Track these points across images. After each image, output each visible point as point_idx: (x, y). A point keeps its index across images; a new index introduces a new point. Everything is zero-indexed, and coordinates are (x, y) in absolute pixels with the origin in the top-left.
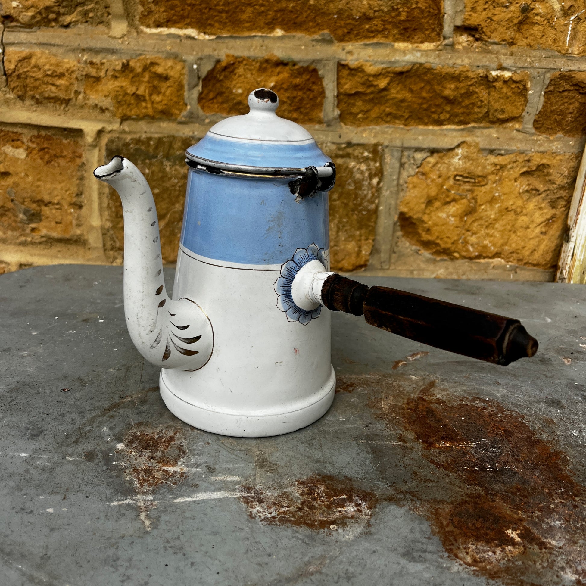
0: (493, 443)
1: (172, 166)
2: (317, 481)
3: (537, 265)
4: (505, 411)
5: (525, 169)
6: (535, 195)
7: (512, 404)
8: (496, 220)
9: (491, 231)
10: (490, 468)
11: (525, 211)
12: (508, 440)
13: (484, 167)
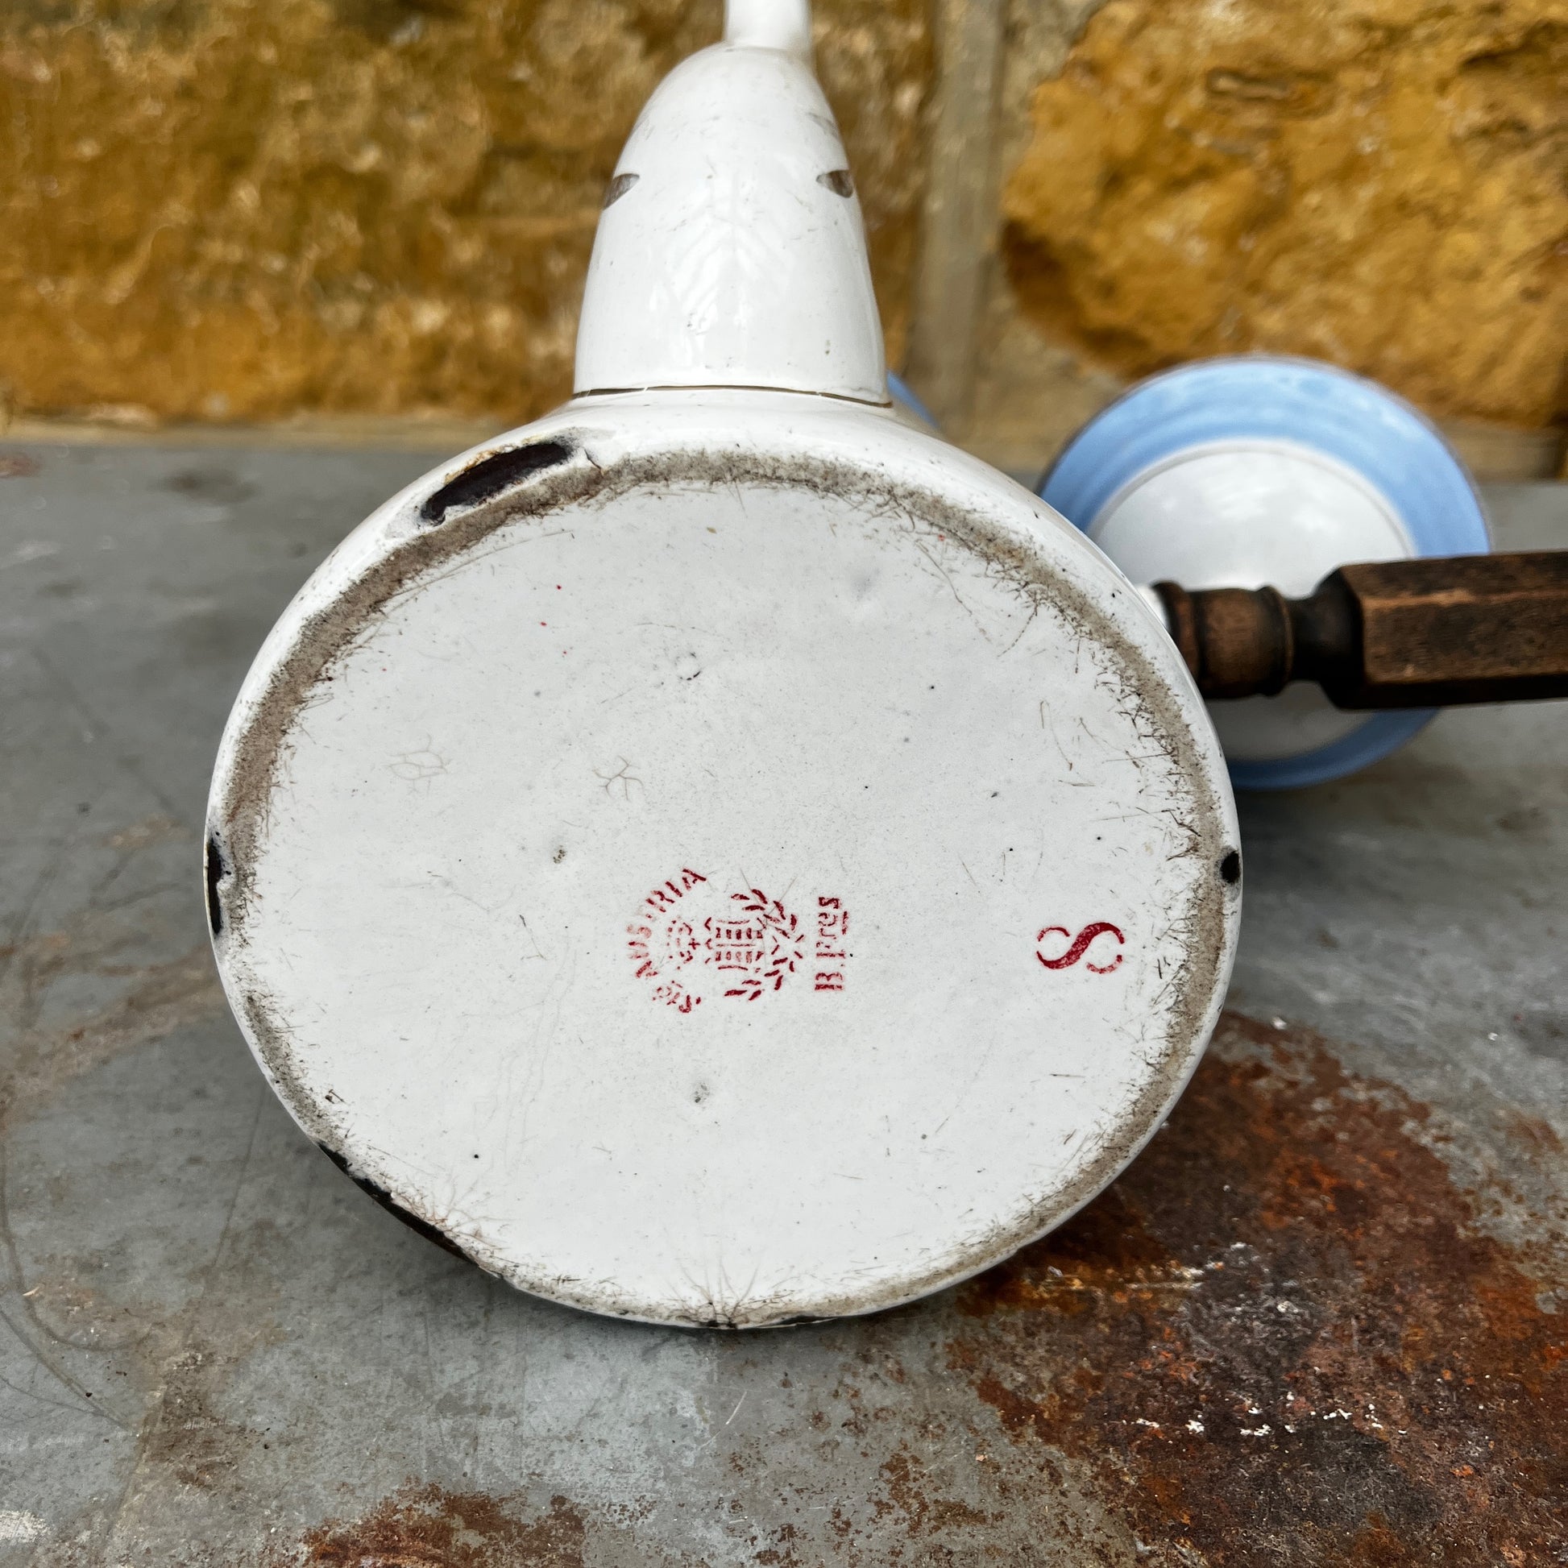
0: (1281, 1269)
1: (133, 50)
2: (413, 1532)
3: (1502, 415)
4: (1344, 1082)
5: (1478, 44)
6: (1512, 149)
7: (1379, 1042)
8: (1360, 247)
9: (1337, 291)
10: (1257, 1422)
11: (1470, 212)
12: (1352, 1247)
13: (1324, 37)
